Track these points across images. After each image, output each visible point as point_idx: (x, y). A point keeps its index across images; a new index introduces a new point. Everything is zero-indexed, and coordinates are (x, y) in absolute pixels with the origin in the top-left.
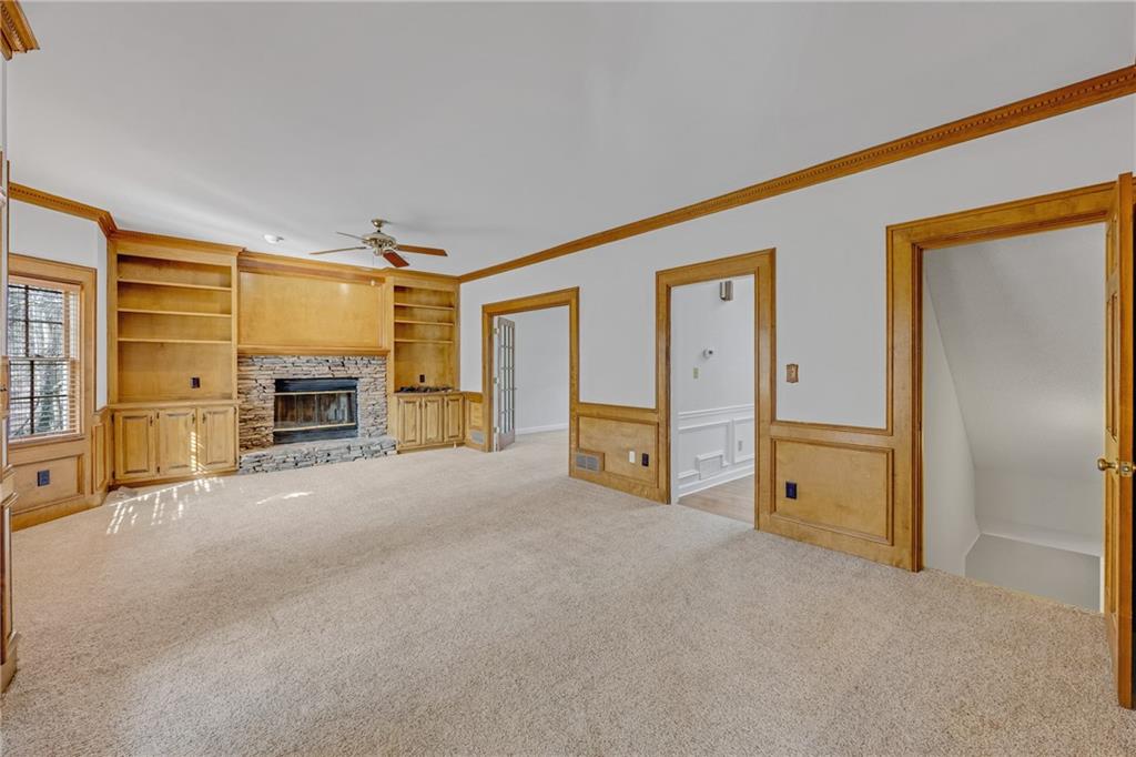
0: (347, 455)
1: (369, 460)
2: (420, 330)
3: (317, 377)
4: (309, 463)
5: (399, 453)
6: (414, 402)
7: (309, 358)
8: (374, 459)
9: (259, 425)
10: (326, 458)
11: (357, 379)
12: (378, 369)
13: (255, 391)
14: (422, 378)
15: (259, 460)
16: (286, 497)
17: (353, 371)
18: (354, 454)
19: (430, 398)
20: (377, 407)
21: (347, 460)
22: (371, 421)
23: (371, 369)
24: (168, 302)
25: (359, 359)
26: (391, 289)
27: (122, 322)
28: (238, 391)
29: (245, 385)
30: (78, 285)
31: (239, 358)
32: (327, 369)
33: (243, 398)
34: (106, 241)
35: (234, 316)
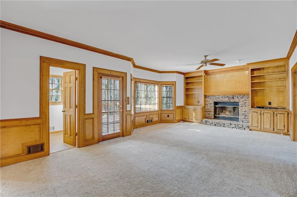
0: (230, 126)
1: (238, 130)
2: (268, 84)
3: (225, 101)
4: (219, 125)
5: (250, 130)
6: (257, 112)
7: (222, 96)
8: (239, 129)
9: (210, 113)
10: (223, 125)
11: (238, 102)
12: (246, 99)
13: (209, 105)
14: (270, 103)
15: (206, 122)
16: (197, 131)
17: (236, 100)
18: (232, 126)
19: (266, 111)
20: (246, 113)
21: (230, 127)
22: (243, 117)
23: (243, 99)
24: (194, 85)
25: (239, 96)
26: (250, 70)
27: (187, 90)
28: (205, 104)
29: (207, 103)
30: (173, 85)
31: (205, 96)
32: (228, 99)
33: (206, 106)
34: (183, 75)
35: (203, 87)
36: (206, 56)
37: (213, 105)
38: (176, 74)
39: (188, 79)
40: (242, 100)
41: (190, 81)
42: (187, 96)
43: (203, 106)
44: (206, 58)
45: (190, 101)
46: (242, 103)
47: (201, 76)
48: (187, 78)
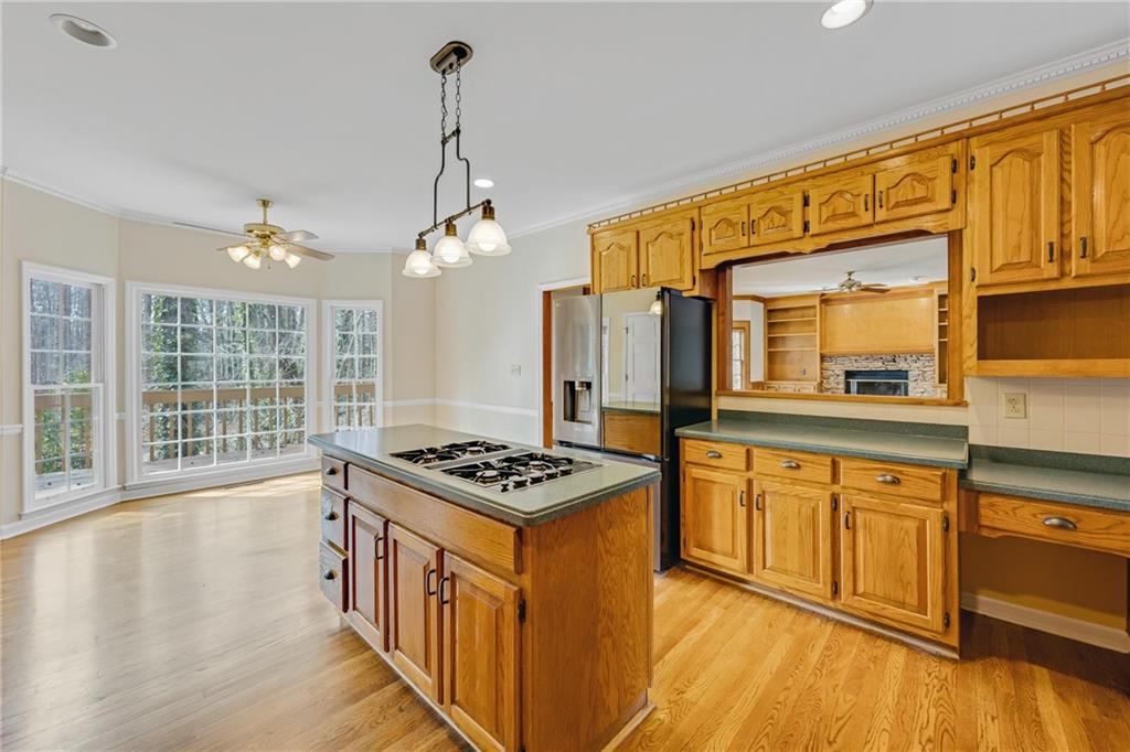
3: (873, 369)
7: (867, 356)
11: (907, 371)
12: (927, 364)
13: (832, 378)
17: (902, 365)
23: (919, 364)
24: (791, 329)
25: (908, 357)
26: (936, 298)
27: (771, 342)
28: (822, 377)
29: (826, 373)
30: (744, 328)
31: (823, 358)
32: (880, 364)
33: (825, 381)
34: (762, 305)
35: (818, 334)
36: (850, 274)
37: (842, 378)
38: (749, 302)
39: (773, 314)
40: (917, 365)
41: (778, 319)
42: (771, 358)
43: (819, 380)
44: (852, 277)
45: (778, 368)
46: (917, 372)
47: (814, 307)
48: (770, 312)
